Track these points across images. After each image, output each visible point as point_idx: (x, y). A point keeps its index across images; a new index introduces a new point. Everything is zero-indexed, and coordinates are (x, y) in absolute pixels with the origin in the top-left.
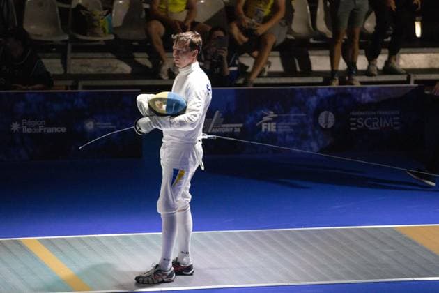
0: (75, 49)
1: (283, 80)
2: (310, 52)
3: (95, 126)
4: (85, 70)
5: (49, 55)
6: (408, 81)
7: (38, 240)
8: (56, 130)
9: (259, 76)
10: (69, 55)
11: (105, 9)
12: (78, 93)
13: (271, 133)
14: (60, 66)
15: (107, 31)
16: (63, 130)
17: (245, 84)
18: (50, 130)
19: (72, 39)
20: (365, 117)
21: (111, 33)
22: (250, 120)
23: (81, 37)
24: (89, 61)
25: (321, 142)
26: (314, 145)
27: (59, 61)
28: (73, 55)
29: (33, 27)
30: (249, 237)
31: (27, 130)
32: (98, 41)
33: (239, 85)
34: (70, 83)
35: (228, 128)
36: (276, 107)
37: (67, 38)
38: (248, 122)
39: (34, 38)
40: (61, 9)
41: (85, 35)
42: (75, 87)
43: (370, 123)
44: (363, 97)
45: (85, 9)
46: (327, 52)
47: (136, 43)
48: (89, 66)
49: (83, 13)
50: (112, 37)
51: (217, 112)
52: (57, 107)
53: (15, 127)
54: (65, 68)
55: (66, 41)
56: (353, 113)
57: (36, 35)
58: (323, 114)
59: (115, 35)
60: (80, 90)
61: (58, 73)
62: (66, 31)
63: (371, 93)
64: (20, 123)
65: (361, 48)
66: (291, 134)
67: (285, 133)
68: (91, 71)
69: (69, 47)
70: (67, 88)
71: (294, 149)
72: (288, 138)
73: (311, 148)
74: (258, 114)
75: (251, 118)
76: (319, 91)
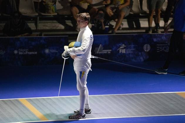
0: (41, 19)
1: (128, 31)
2: (140, 19)
3: (49, 51)
4: (45, 28)
5: (30, 21)
7: (26, 99)
8: (33, 53)
9: (118, 30)
10: (38, 22)
11: (53, 2)
12: (42, 37)
13: (123, 54)
14: (34, 26)
15: (54, 11)
16: (36, 53)
17: (112, 33)
18: (31, 53)
19: (40, 15)
20: (163, 46)
21: (55, 12)
23: (43, 14)
24: (46, 24)
25: (144, 57)
26: (142, 58)
27: (34, 24)
29: (23, 10)
30: (114, 97)
31: (20, 53)
32: (49, 16)
33: (110, 33)
34: (38, 33)
35: (105, 51)
36: (125, 43)
37: (37, 14)
38: (114, 49)
39: (23, 14)
40: (35, 2)
42: (41, 35)
43: (165, 49)
44: (162, 38)
45: (45, 2)
46: (147, 19)
47: (66, 16)
48: (47, 26)
49: (44, 4)
50: (56, 14)
51: (101, 45)
52: (33, 43)
53: (16, 52)
54: (37, 28)
55: (37, 16)
56: (158, 45)
57: (25, 13)
58: (145, 46)
59: (58, 13)
60: (43, 36)
61: (34, 29)
62: (37, 12)
63: (165, 36)
64: (18, 50)
65: (161, 17)
66: (132, 54)
68: (47, 28)
69: (38, 18)
70: (37, 35)
71: (134, 60)
72: (131, 56)
73: (141, 60)
74: (118, 45)
75: (115, 47)
76: (144, 36)
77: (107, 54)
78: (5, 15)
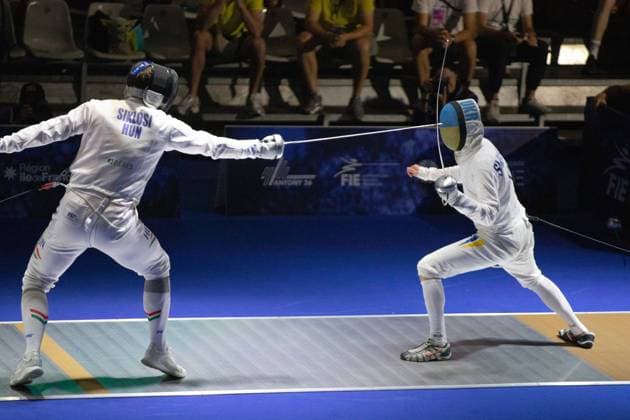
0: (91, 72)
5: (58, 77)
6: (536, 123)
10: (85, 78)
13: (353, 188)
14: (73, 92)
15: (137, 48)
19: (89, 57)
21: (139, 50)
23: (100, 55)
24: (110, 87)
26: (410, 204)
27: (70, 86)
28: (90, 79)
29: (36, 40)
32: (119, 61)
36: (360, 154)
37: (80, 54)
38: (323, 173)
39: (38, 54)
40: (72, 14)
41: (106, 52)
45: (107, 17)
48: (111, 94)
50: (142, 56)
52: (66, 148)
54: (79, 97)
55: (81, 60)
57: (40, 51)
59: (147, 54)
61: (69, 102)
62: (80, 47)
66: (381, 190)
67: (372, 189)
69: (85, 68)
72: (377, 196)
73: (406, 209)
74: (337, 161)
75: (327, 168)
76: (418, 134)
77: (301, 188)
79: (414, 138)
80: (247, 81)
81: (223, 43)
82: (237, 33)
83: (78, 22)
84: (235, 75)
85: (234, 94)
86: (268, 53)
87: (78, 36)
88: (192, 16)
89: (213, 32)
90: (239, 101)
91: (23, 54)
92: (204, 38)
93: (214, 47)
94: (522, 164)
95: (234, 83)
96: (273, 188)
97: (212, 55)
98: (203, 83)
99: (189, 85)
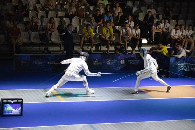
5: (57, 46)
10: (62, 46)
13: (109, 65)
18: (57, 64)
20: (131, 61)
22: (104, 62)
25: (121, 67)
26: (119, 68)
27: (59, 47)
29: (53, 39)
30: (103, 89)
31: (51, 64)
34: (61, 53)
35: (99, 63)
36: (110, 59)
37: (61, 42)
40: (60, 35)
43: (133, 63)
51: (96, 60)
53: (49, 63)
54: (61, 49)
56: (129, 60)
57: (54, 41)
58: (122, 60)
61: (59, 50)
62: (61, 40)
66: (114, 65)
67: (113, 65)
69: (62, 44)
70: (61, 54)
71: (115, 69)
72: (113, 66)
74: (106, 60)
75: (104, 61)
76: (121, 55)
77: (100, 65)
78: (43, 42)
79: (120, 56)
80: (90, 46)
81: (86, 39)
82: (89, 38)
83: (61, 36)
84: (88, 45)
85: (88, 48)
86: (94, 41)
87: (61, 39)
88: (81, 35)
89: (85, 38)
90: (89, 50)
91: (51, 42)
92: (83, 39)
93: (85, 40)
94: (139, 60)
95: (88, 46)
96: (95, 65)
97: (84, 42)
98: (83, 46)
99: (80, 47)
